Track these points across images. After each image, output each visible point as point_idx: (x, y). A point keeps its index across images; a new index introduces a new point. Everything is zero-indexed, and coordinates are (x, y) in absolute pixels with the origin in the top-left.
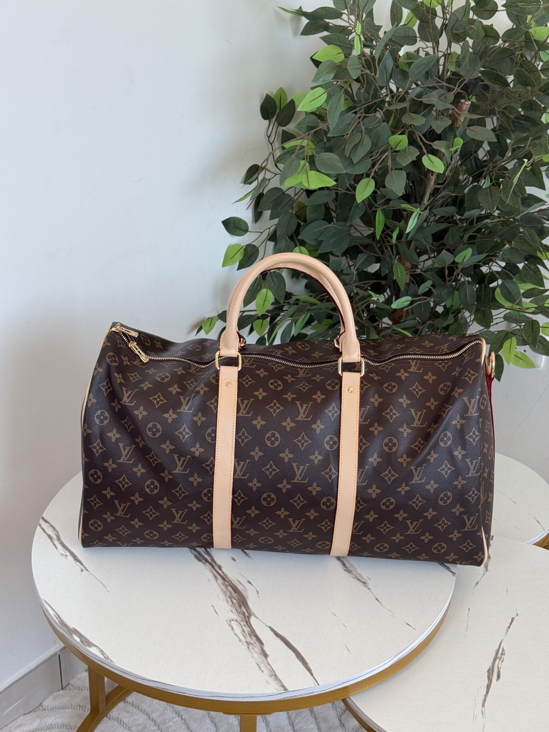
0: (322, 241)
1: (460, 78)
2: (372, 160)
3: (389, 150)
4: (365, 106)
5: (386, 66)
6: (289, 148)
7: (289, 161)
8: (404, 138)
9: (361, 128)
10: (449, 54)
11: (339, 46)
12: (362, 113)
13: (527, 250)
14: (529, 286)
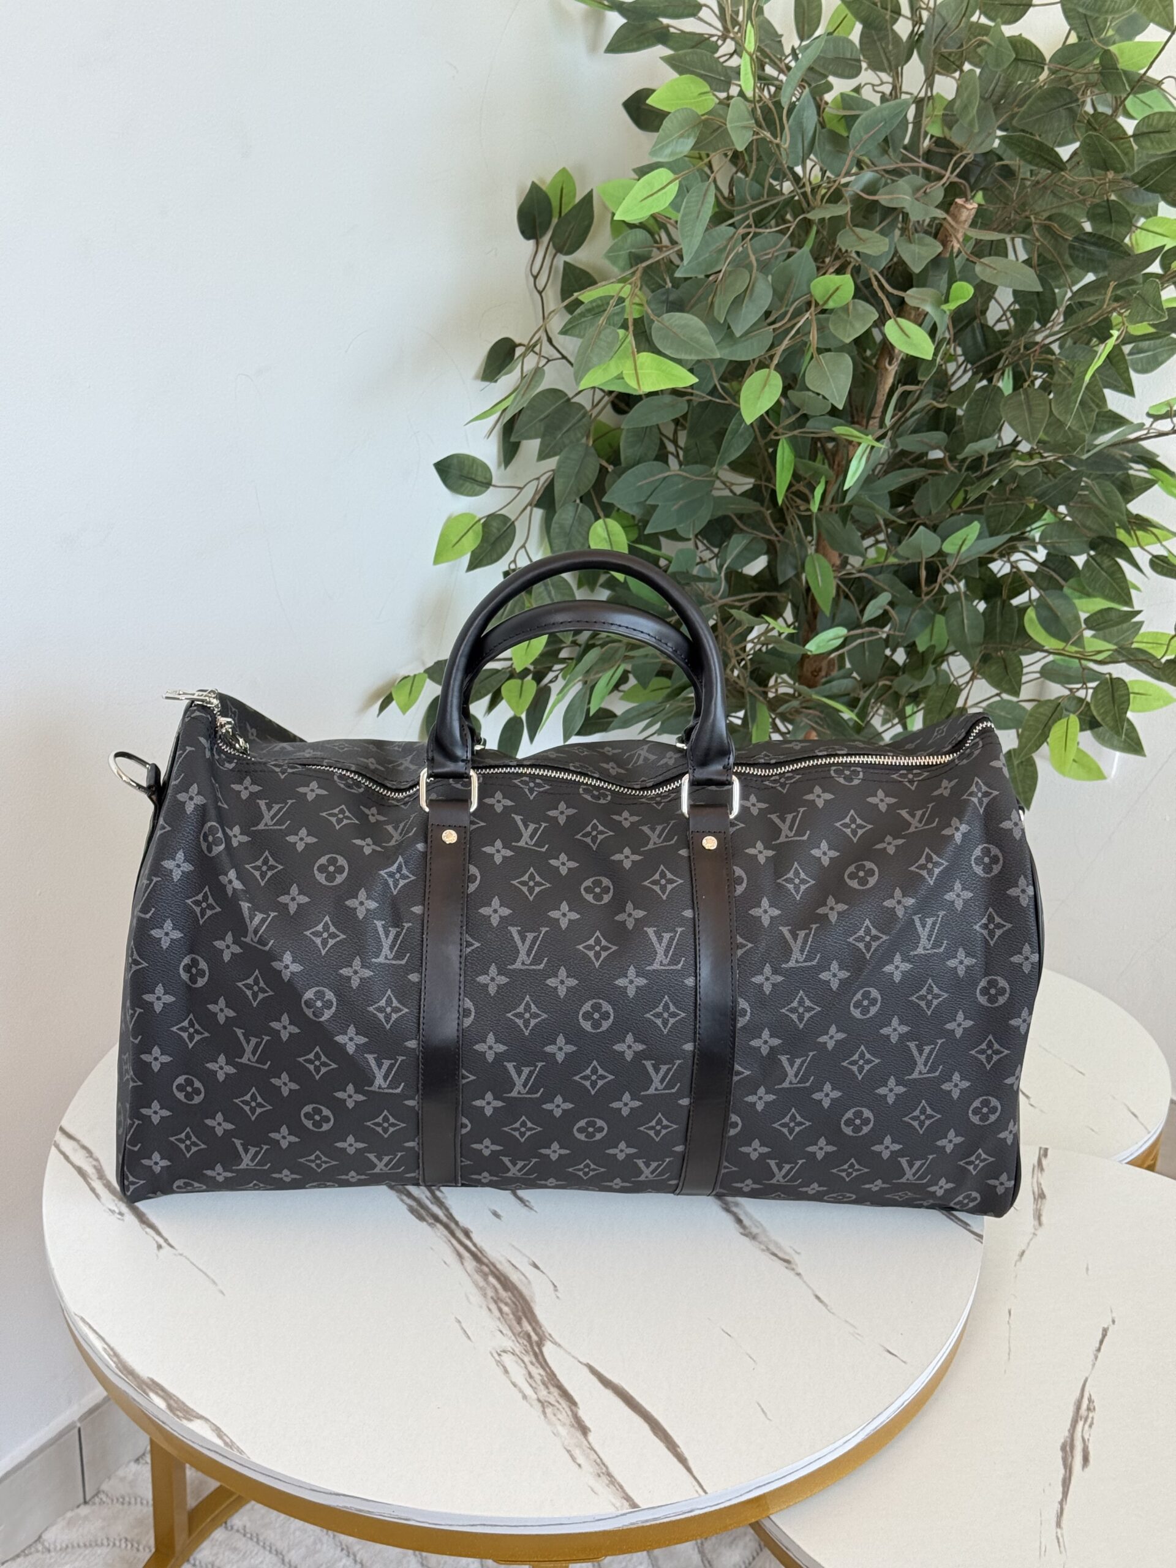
0: (654, 507)
1: (954, 151)
2: (774, 330)
3: (813, 308)
4: (754, 210)
5: (801, 123)
6: (591, 302)
7: (591, 331)
8: (846, 283)
9: (748, 256)
10: (929, 98)
11: (701, 76)
12: (749, 226)
13: (1095, 527)
14: (1099, 604)
